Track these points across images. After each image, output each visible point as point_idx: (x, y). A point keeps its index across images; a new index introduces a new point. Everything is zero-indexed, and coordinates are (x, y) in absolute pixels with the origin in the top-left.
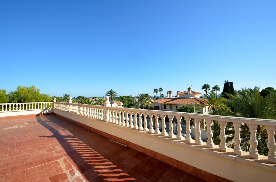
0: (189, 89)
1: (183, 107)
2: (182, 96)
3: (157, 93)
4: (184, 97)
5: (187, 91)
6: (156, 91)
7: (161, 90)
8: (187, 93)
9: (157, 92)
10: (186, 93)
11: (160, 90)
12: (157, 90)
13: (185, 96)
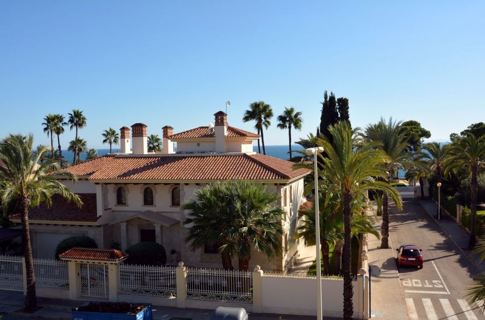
0: (220, 117)
1: (216, 192)
2: (192, 147)
3: (58, 133)
4: (201, 148)
5: (213, 125)
6: (53, 124)
7: (77, 120)
8: (212, 136)
9: (59, 131)
10: (205, 136)
11: (71, 121)
12: (60, 119)
13: (206, 145)
